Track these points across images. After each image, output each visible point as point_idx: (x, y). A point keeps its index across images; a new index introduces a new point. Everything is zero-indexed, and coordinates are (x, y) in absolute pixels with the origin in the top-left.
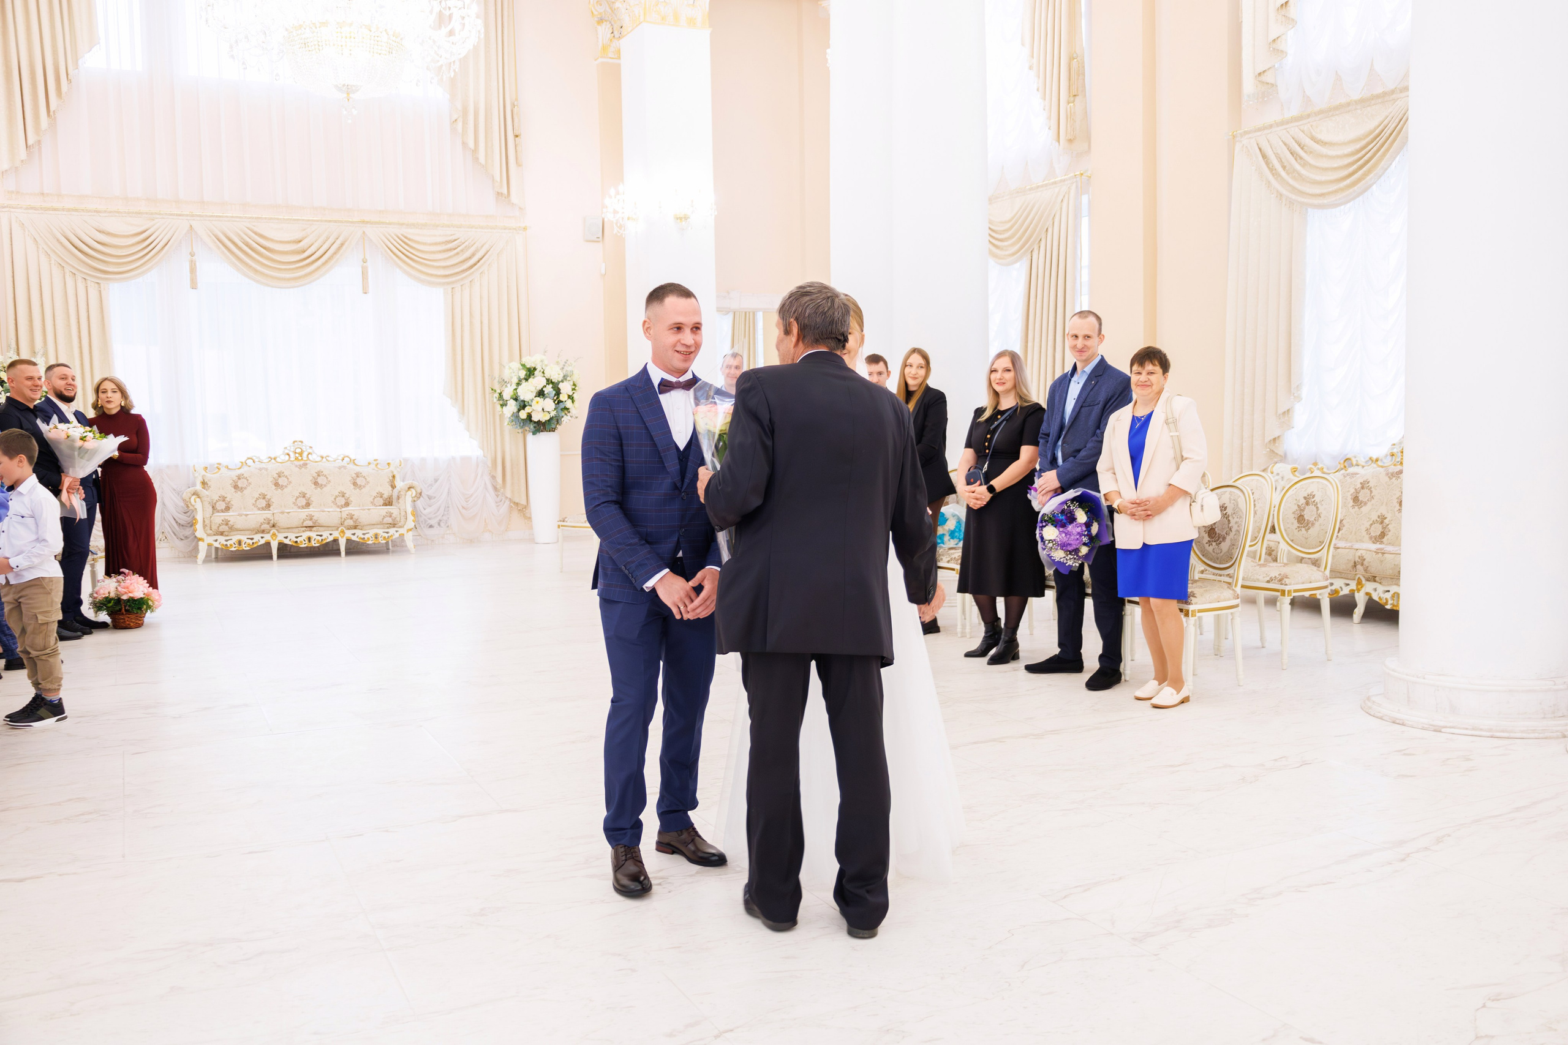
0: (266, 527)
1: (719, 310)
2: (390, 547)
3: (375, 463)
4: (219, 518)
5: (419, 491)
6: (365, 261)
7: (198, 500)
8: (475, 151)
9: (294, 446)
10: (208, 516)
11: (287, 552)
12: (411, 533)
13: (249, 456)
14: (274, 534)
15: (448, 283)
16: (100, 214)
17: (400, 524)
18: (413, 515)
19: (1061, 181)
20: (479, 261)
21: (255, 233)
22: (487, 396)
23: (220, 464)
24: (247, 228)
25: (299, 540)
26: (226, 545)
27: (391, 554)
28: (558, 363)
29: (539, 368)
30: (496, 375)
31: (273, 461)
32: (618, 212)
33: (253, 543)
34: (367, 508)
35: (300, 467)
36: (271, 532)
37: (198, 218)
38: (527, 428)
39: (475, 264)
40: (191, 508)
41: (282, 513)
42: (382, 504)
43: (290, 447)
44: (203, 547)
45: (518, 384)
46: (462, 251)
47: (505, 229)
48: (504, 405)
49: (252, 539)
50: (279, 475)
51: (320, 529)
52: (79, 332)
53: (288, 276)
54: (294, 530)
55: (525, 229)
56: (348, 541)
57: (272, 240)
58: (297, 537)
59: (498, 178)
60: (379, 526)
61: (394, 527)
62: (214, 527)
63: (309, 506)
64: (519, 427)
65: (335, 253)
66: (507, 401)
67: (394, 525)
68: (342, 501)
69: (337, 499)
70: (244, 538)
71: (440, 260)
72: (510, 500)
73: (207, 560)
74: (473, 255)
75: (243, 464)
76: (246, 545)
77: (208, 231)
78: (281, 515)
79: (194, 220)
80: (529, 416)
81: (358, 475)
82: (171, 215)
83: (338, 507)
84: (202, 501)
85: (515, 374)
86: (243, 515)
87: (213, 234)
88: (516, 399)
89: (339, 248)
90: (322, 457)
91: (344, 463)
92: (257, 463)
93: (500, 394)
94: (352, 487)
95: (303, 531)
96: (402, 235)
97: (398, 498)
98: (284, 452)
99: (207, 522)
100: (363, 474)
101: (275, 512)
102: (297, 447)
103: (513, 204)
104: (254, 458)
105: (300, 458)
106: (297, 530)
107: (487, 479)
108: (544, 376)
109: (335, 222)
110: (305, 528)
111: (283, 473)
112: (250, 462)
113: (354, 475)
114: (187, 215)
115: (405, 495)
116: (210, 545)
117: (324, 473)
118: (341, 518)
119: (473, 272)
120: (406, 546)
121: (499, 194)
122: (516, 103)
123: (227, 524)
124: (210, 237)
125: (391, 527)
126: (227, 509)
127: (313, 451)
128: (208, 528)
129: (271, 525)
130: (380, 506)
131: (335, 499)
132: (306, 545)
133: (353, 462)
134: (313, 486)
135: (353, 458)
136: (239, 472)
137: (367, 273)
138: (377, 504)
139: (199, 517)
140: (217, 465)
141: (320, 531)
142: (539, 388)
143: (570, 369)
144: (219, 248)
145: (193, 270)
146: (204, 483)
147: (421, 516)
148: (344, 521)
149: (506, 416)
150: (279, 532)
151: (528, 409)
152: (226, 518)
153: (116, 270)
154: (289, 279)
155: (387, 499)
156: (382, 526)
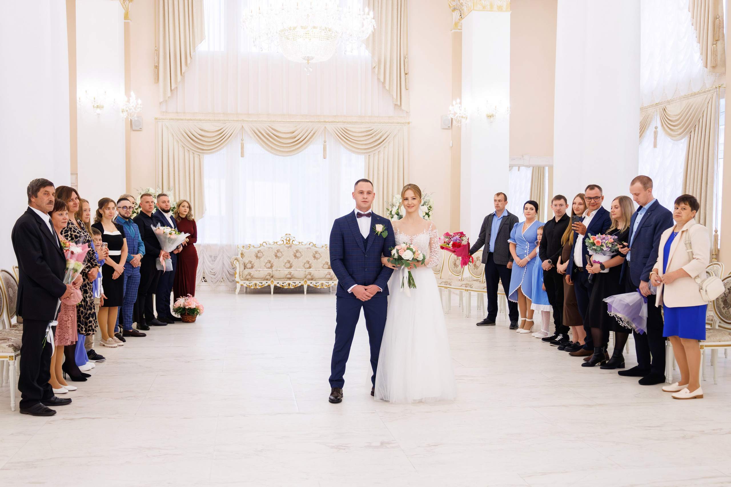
0: (268, 277)
3: (326, 246)
4: (247, 272)
6: (325, 142)
7: (237, 262)
8: (384, 83)
9: (286, 236)
10: (242, 270)
11: (279, 291)
13: (264, 241)
14: (272, 281)
15: (367, 153)
16: (202, 121)
17: (335, 279)
19: (708, 91)
20: (383, 141)
21: (273, 129)
22: (385, 212)
23: (250, 245)
24: (268, 126)
25: (284, 285)
26: (250, 285)
31: (275, 244)
32: (457, 113)
33: (262, 285)
34: (318, 269)
35: (288, 247)
36: (271, 280)
37: (246, 122)
39: (381, 142)
40: (234, 266)
41: (277, 270)
42: (327, 268)
43: (284, 237)
44: (238, 286)
46: (375, 135)
47: (398, 124)
49: (262, 283)
50: (278, 251)
51: (295, 279)
52: (190, 179)
53: (287, 150)
54: (282, 279)
55: (409, 123)
56: (309, 287)
57: (280, 132)
58: (283, 283)
59: (395, 97)
60: (324, 279)
61: (331, 280)
62: (244, 276)
63: (291, 267)
65: (310, 138)
66: (394, 215)
68: (307, 266)
69: (305, 264)
70: (258, 283)
71: (363, 140)
73: (241, 292)
74: (381, 137)
75: (261, 245)
76: (258, 286)
77: (250, 129)
78: (276, 271)
79: (244, 123)
81: (316, 252)
82: (233, 121)
83: (306, 268)
84: (239, 263)
85: (398, 201)
86: (258, 270)
87: (253, 130)
88: (398, 214)
89: (312, 136)
90: (299, 243)
91: (310, 246)
92: (268, 245)
93: (391, 212)
94: (313, 258)
95: (286, 280)
96: (344, 128)
98: (281, 239)
99: (241, 273)
100: (319, 252)
101: (273, 270)
102: (287, 237)
103: (403, 110)
104: (267, 242)
105: (289, 243)
106: (283, 280)
109: (311, 122)
110: (287, 279)
111: (280, 250)
112: (264, 244)
113: (314, 253)
114: (241, 121)
116: (242, 285)
117: (300, 251)
118: (305, 274)
119: (380, 147)
121: (396, 105)
122: (406, 57)
123: (250, 275)
124: (251, 131)
125: (330, 280)
126: (252, 267)
127: (295, 240)
128: (241, 277)
129: (271, 276)
130: (326, 269)
131: (304, 264)
132: (287, 288)
133: (314, 245)
134: (294, 257)
135: (314, 243)
136: (259, 249)
137: (326, 148)
138: (325, 268)
139: (238, 271)
140: (249, 245)
141: (294, 281)
143: (428, 198)
144: (255, 137)
145: (242, 148)
146: (242, 254)
148: (306, 276)
150: (275, 280)
152: (250, 272)
153: (207, 148)
154: (287, 152)
156: (325, 279)
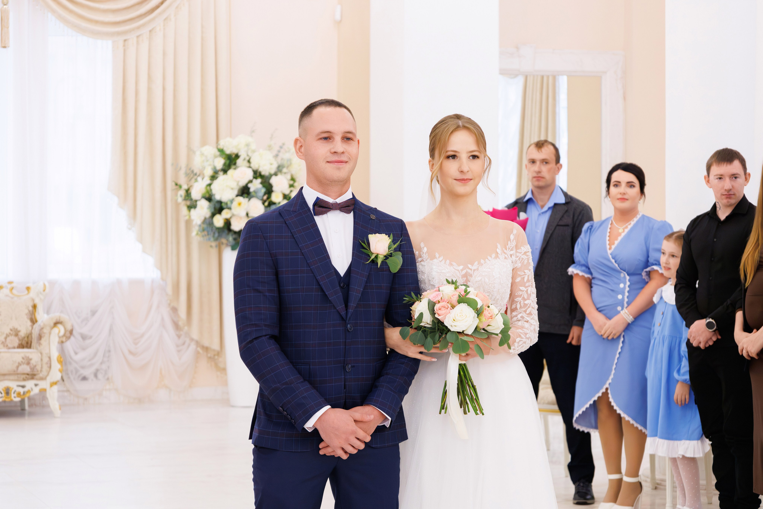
1: (503, 72)
2: (27, 407)
3: (11, 285)
5: (69, 328)
12: (55, 388)
15: (119, 34)
17: (41, 375)
18: (60, 362)
22: (169, 193)
27: (26, 418)
28: (270, 148)
29: (243, 155)
30: (183, 163)
38: (224, 241)
42: (17, 345)
45: (213, 178)
48: (192, 206)
60: (10, 377)
61: (32, 378)
64: (212, 239)
66: (196, 201)
67: (32, 376)
72: (198, 343)
80: (228, 223)
85: (209, 163)
88: (209, 198)
93: (187, 191)
97: (40, 337)
107: (165, 312)
108: (250, 167)
115: (50, 333)
119: (153, 19)
120: (48, 406)
125: (28, 379)
130: (14, 348)
137: (8, 19)
142: (243, 183)
147: (70, 363)
149: (194, 223)
151: (226, 214)
155: (24, 338)
156: (16, 377)
